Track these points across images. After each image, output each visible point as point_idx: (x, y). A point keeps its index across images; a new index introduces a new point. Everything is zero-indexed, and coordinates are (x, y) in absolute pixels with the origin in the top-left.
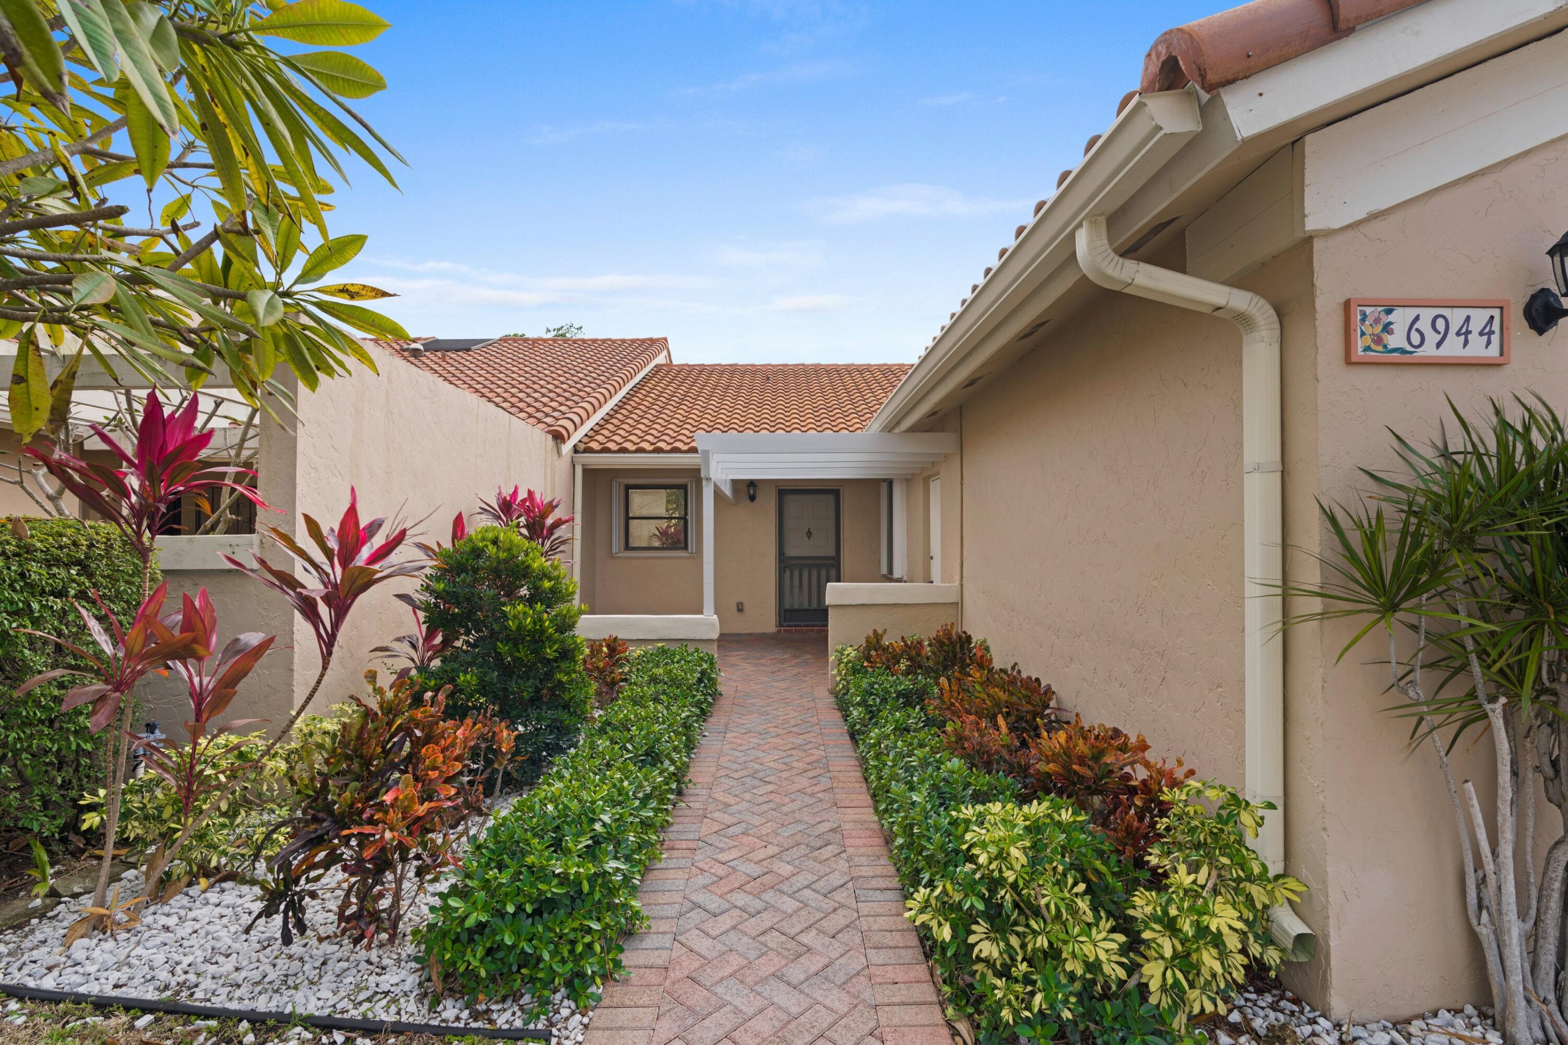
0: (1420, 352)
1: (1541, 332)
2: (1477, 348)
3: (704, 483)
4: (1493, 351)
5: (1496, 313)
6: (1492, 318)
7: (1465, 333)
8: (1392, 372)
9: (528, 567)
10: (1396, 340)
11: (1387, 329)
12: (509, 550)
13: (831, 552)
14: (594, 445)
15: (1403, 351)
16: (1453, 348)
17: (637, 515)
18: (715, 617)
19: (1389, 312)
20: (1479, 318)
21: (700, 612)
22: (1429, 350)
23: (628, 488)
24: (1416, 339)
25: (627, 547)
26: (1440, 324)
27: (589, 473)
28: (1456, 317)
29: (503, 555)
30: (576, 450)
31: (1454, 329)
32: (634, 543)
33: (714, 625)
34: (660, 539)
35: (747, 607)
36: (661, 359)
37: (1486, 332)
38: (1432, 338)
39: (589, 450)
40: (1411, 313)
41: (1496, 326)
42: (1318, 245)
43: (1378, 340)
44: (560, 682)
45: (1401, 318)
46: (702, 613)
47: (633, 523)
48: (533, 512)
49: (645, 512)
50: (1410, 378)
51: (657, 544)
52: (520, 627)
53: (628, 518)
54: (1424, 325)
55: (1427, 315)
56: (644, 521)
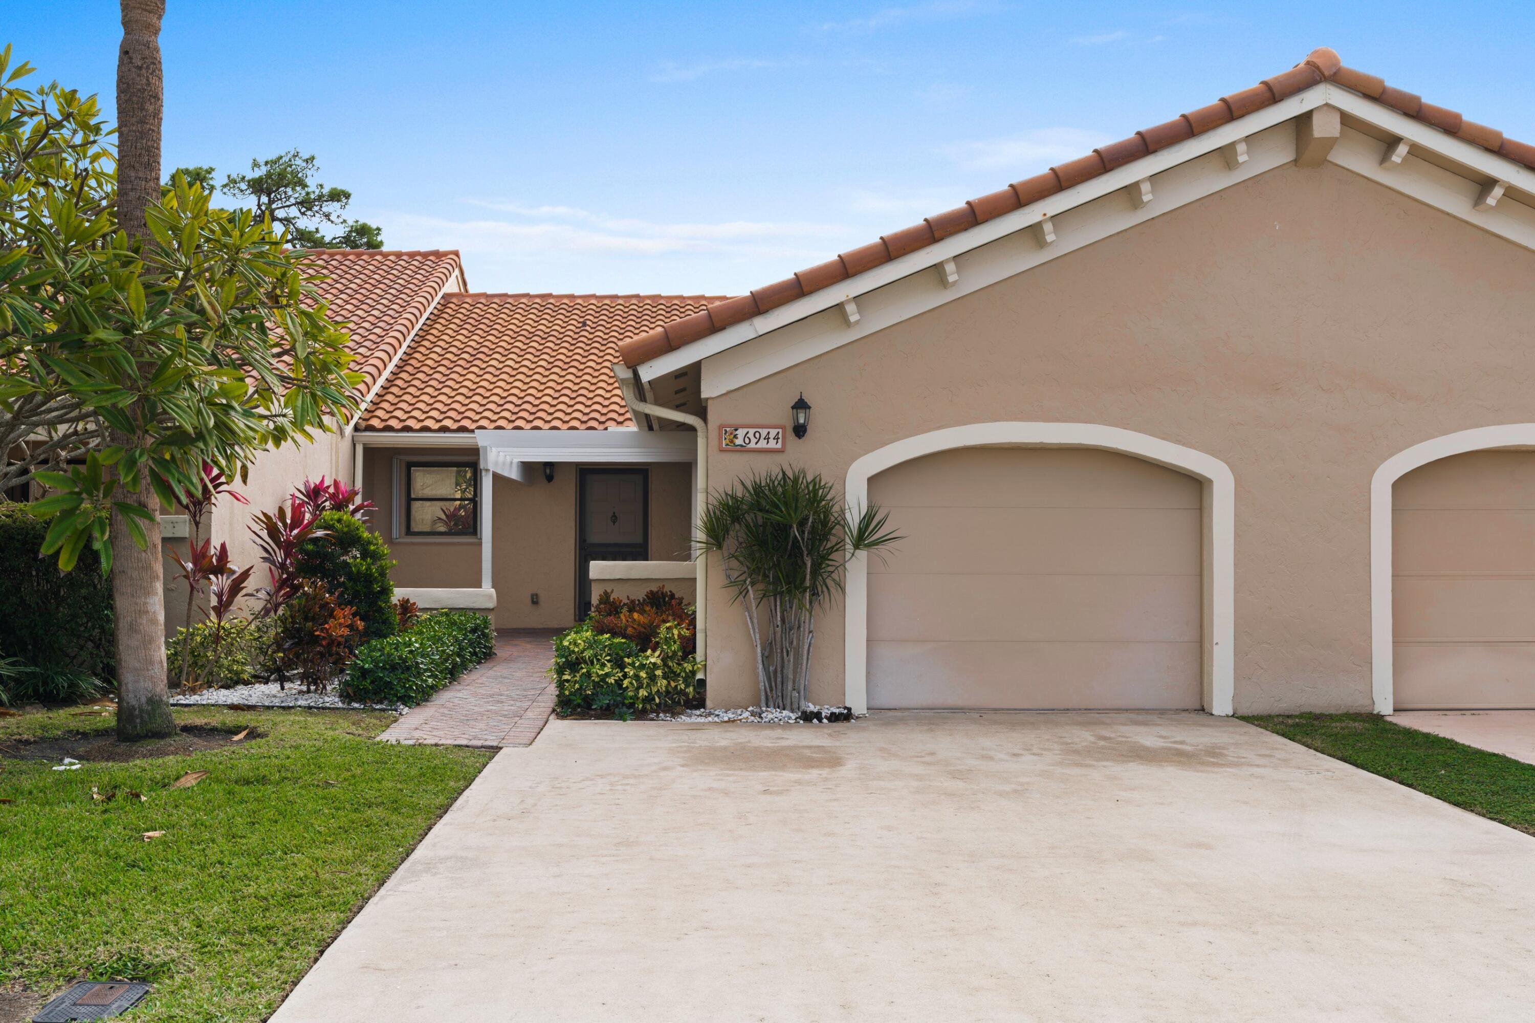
0: (749, 446)
1: (800, 438)
2: (772, 444)
3: (484, 473)
4: (779, 446)
5: (780, 431)
6: (778, 433)
7: (767, 438)
8: (738, 454)
9: (360, 537)
10: (739, 441)
11: (736, 437)
12: (348, 526)
13: (639, 539)
14: (375, 422)
15: (741, 446)
16: (762, 444)
17: (420, 496)
18: (493, 590)
19: (736, 430)
20: (773, 433)
21: (479, 586)
22: (752, 445)
23: (410, 465)
24: (747, 441)
25: (409, 532)
26: (757, 435)
27: (369, 452)
28: (764, 432)
29: (345, 529)
30: (356, 429)
31: (763, 436)
32: (415, 528)
33: (491, 596)
34: (446, 523)
35: (542, 599)
36: (451, 286)
37: (776, 438)
38: (754, 440)
39: (371, 428)
40: (745, 430)
41: (780, 436)
42: (710, 402)
43: (732, 441)
44: (380, 607)
45: (741, 433)
46: (481, 587)
47: (416, 505)
48: (338, 497)
49: (428, 492)
50: (746, 457)
51: (443, 529)
52: (359, 572)
53: (409, 500)
54: (751, 435)
55: (752, 431)
56: (428, 503)
